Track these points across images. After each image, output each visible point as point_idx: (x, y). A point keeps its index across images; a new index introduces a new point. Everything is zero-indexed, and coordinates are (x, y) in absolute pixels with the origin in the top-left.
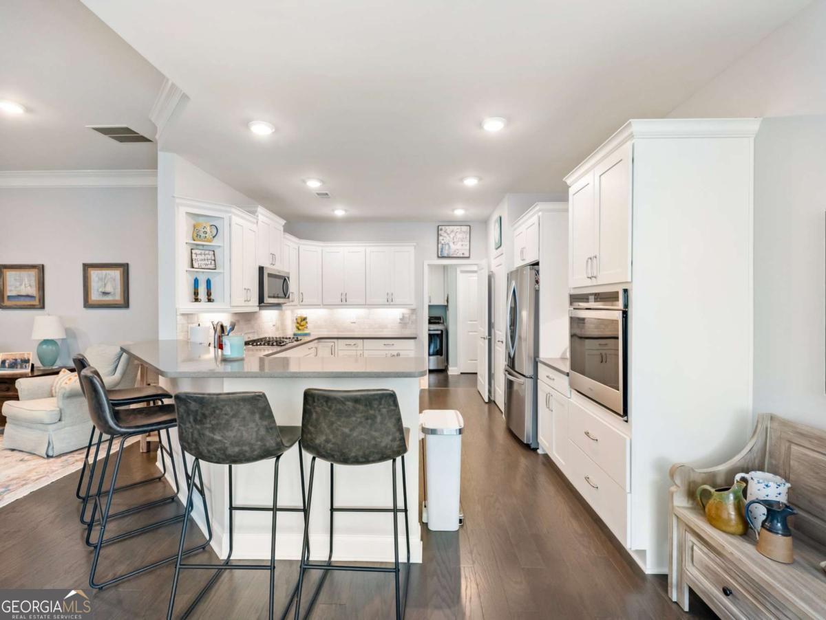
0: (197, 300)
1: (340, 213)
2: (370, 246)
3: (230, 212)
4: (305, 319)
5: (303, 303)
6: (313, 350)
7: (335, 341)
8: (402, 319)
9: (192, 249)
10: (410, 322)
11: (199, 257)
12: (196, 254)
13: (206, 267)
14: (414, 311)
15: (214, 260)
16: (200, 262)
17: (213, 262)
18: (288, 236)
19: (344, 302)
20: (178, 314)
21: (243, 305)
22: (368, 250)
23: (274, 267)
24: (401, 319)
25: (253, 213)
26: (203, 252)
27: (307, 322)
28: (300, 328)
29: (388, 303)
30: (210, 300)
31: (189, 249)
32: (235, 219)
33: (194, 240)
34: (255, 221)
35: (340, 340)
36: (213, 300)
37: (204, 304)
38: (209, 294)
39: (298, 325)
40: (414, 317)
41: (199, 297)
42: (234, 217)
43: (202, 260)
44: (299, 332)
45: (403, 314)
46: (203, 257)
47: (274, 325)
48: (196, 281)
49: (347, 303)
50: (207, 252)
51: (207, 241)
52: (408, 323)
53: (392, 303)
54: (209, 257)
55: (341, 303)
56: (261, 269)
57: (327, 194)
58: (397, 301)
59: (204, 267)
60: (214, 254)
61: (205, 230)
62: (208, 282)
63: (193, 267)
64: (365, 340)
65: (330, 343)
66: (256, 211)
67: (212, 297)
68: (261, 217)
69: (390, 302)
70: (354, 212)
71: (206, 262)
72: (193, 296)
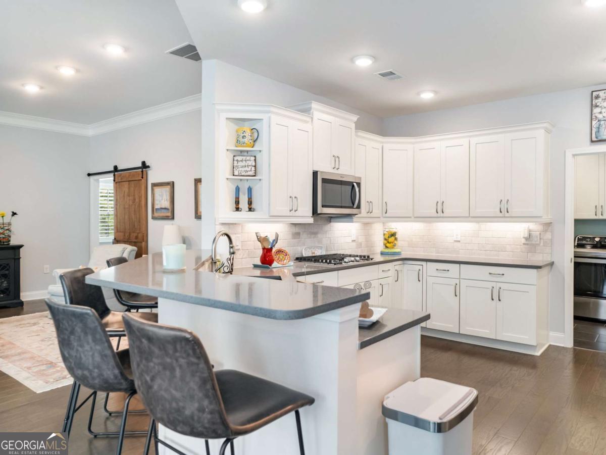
0: (237, 209)
1: (427, 96)
2: (477, 136)
3: (269, 112)
4: (393, 235)
5: (387, 215)
6: (392, 273)
7: (424, 263)
8: (529, 237)
9: (234, 156)
10: (542, 244)
11: (240, 164)
12: (237, 161)
13: (247, 174)
14: (548, 225)
15: (255, 166)
16: (241, 169)
17: (253, 169)
18: (362, 134)
19: (440, 213)
20: (217, 223)
21: (288, 215)
22: (474, 140)
23: (339, 172)
24: (526, 239)
25: (307, 111)
26: (244, 158)
27: (396, 239)
28: (388, 245)
29: (501, 215)
30: (250, 209)
31: (233, 156)
32: (275, 119)
33: (237, 147)
34: (309, 119)
35: (429, 263)
36: (254, 209)
37: (244, 214)
38: (250, 203)
39: (386, 242)
40: (548, 236)
41: (240, 206)
42: (273, 117)
43: (242, 167)
44: (387, 250)
45: (530, 231)
46: (244, 163)
47: (353, 241)
48: (238, 190)
49: (445, 215)
50: (248, 158)
51: (246, 147)
52: (539, 245)
53: (507, 215)
54: (250, 163)
55: (436, 215)
56: (315, 174)
57: (391, 73)
58: (514, 211)
59: (243, 174)
60: (255, 160)
61: (244, 134)
62: (250, 190)
63: (234, 175)
64: (462, 265)
65: (416, 267)
66: (310, 109)
67: (253, 206)
68: (317, 115)
69: (504, 213)
70: (448, 91)
71: (246, 169)
72: (235, 206)
